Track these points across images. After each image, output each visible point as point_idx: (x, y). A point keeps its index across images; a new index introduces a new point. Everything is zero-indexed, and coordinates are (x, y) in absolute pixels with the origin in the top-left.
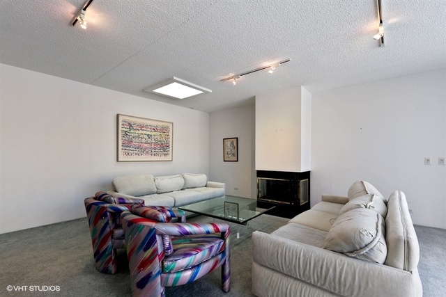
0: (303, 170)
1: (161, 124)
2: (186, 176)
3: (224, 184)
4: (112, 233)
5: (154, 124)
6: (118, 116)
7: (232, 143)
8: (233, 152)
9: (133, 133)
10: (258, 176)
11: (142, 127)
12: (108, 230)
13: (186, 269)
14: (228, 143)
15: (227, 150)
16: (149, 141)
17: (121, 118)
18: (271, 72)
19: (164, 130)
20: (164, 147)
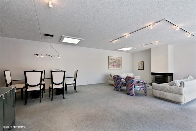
0: (169, 73)
1: (118, 58)
2: (127, 74)
3: (139, 77)
4: (120, 83)
5: (117, 58)
6: (108, 57)
7: (141, 63)
8: (142, 66)
9: (112, 61)
10: (152, 74)
11: (114, 59)
12: (119, 82)
13: (139, 88)
14: (140, 63)
15: (139, 66)
16: (116, 63)
17: (109, 57)
18: (156, 44)
19: (119, 60)
20: (119, 65)
